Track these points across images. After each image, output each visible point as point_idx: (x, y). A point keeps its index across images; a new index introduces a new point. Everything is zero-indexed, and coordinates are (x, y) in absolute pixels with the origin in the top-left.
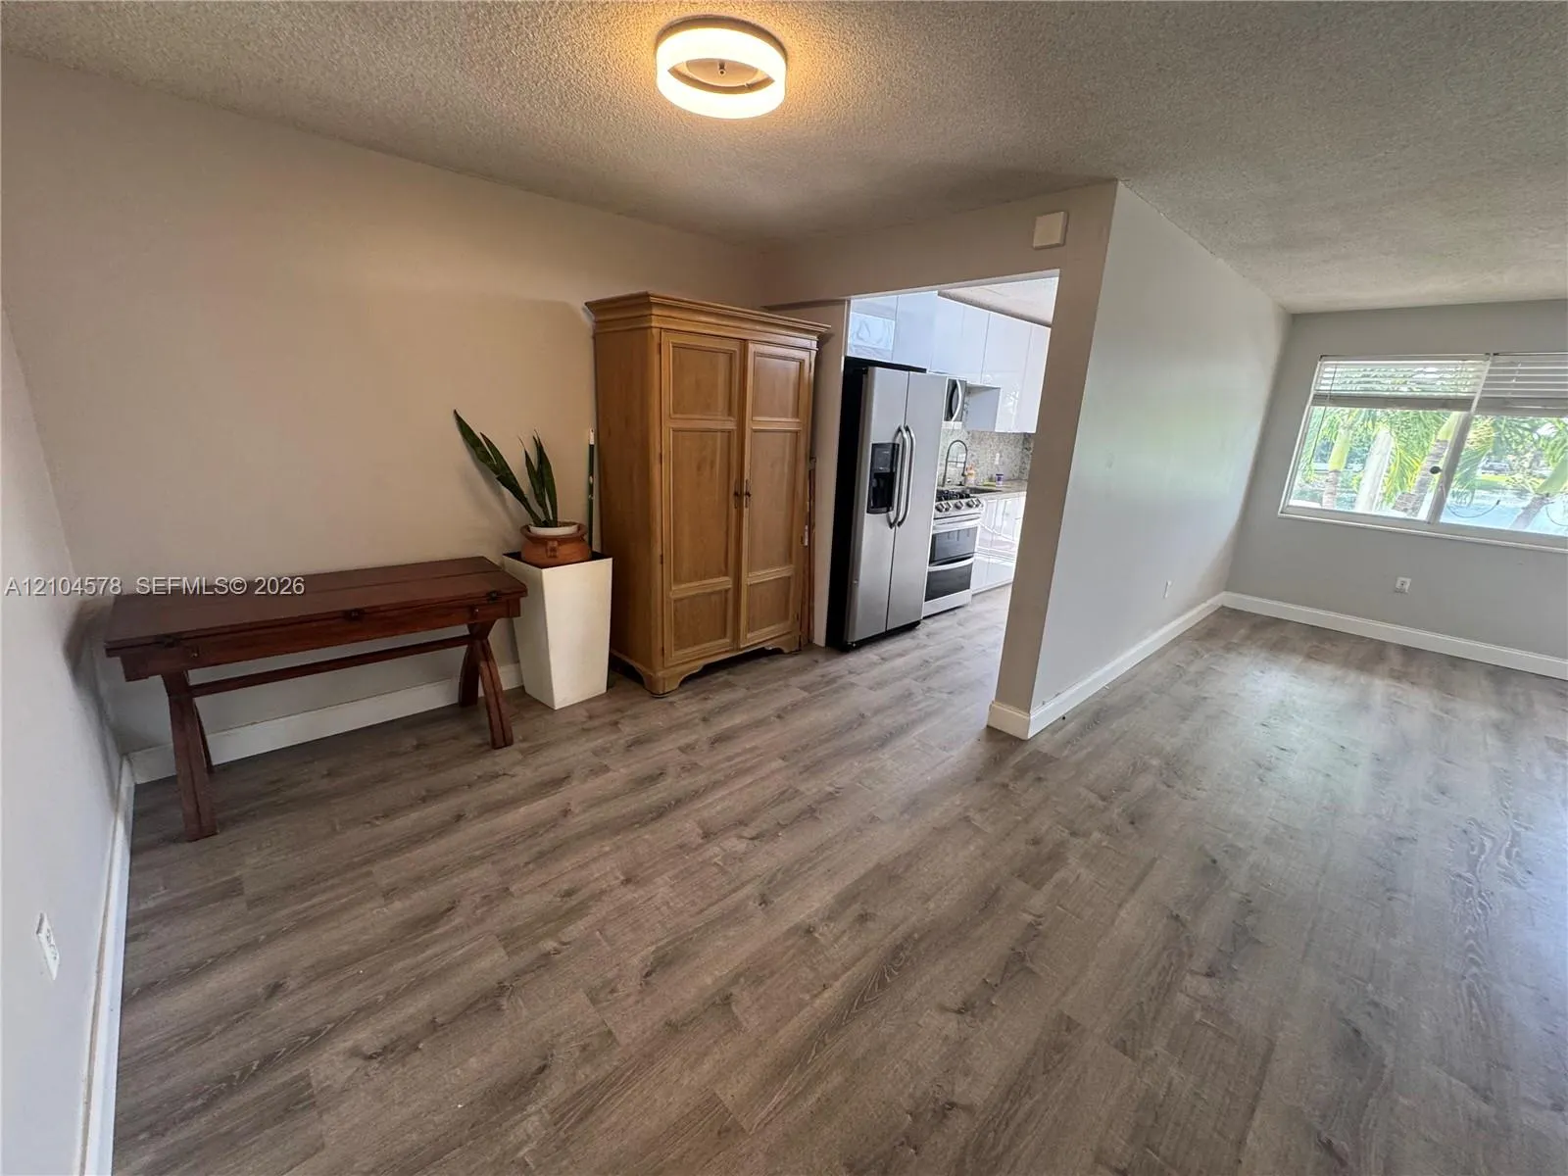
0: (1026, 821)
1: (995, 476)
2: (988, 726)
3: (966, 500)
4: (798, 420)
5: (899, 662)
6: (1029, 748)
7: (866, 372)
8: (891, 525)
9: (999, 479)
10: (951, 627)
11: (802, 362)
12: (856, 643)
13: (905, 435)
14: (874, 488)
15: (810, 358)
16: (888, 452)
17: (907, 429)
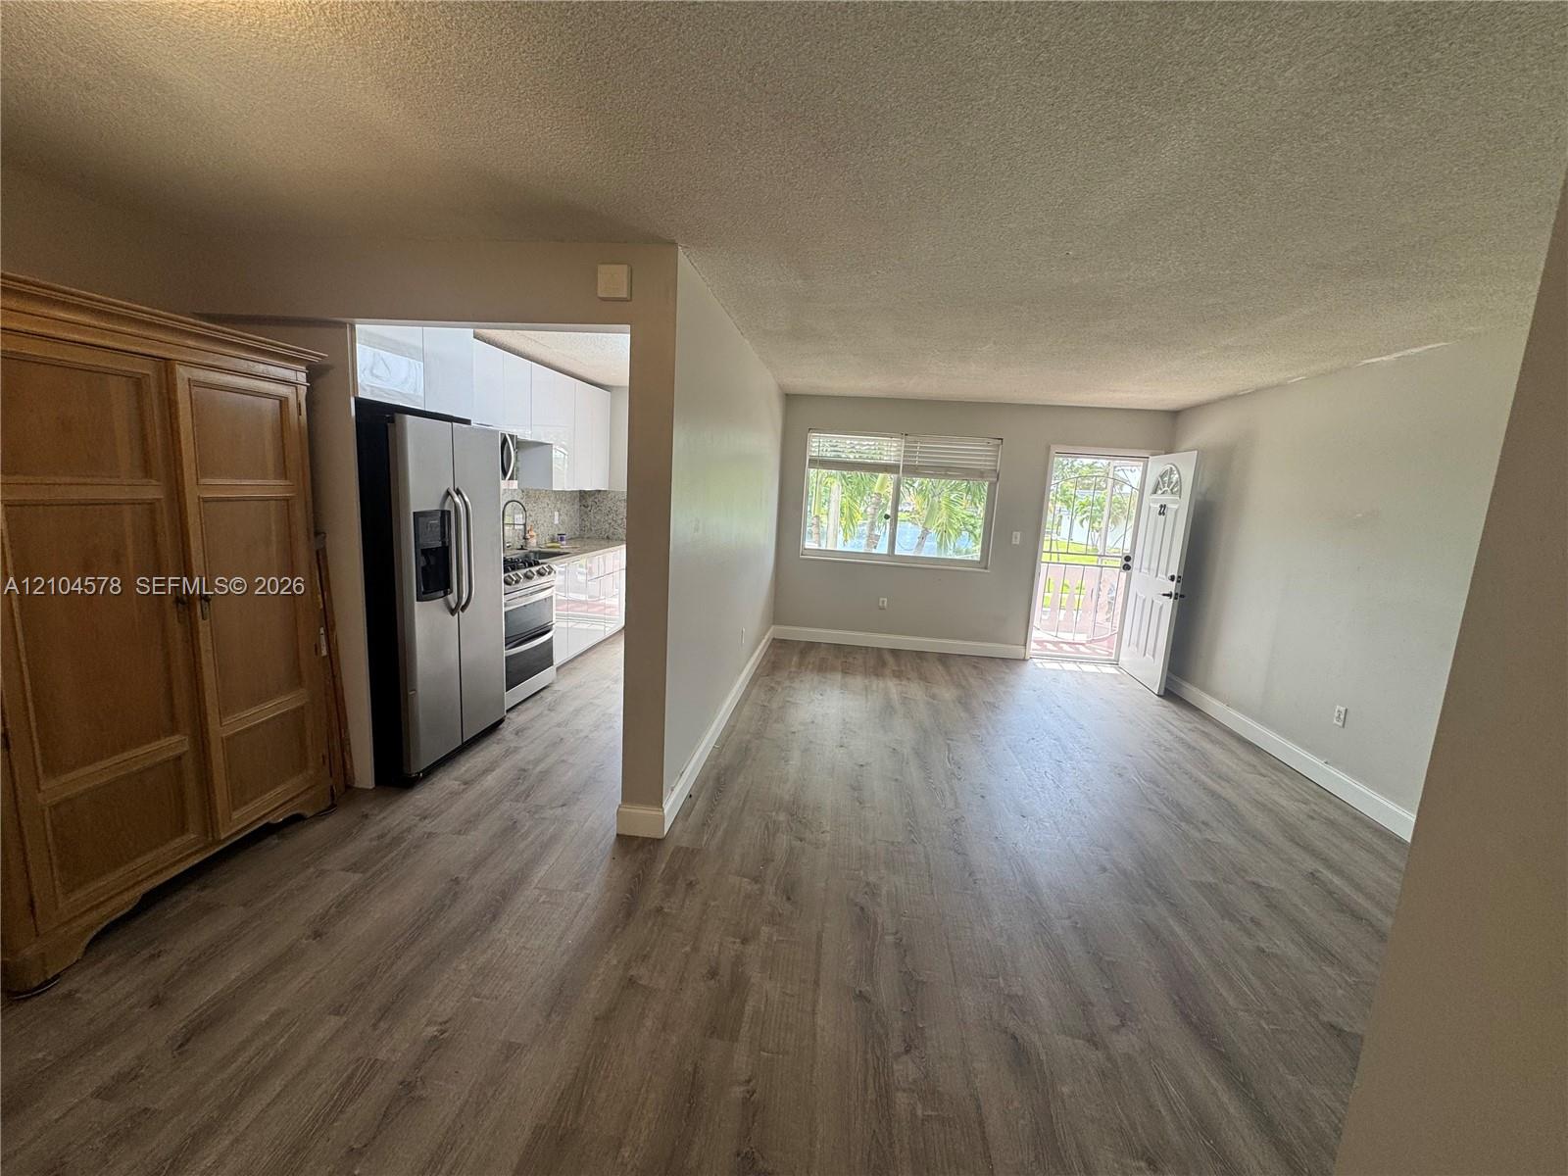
0: (695, 949)
1: (556, 536)
2: (618, 835)
3: (537, 568)
4: (288, 483)
5: (490, 780)
6: (670, 848)
7: (392, 420)
8: (453, 612)
9: (562, 539)
10: (541, 715)
11: (283, 402)
12: (423, 771)
13: (457, 499)
14: (423, 568)
15: (297, 396)
16: (437, 522)
17: (458, 492)
